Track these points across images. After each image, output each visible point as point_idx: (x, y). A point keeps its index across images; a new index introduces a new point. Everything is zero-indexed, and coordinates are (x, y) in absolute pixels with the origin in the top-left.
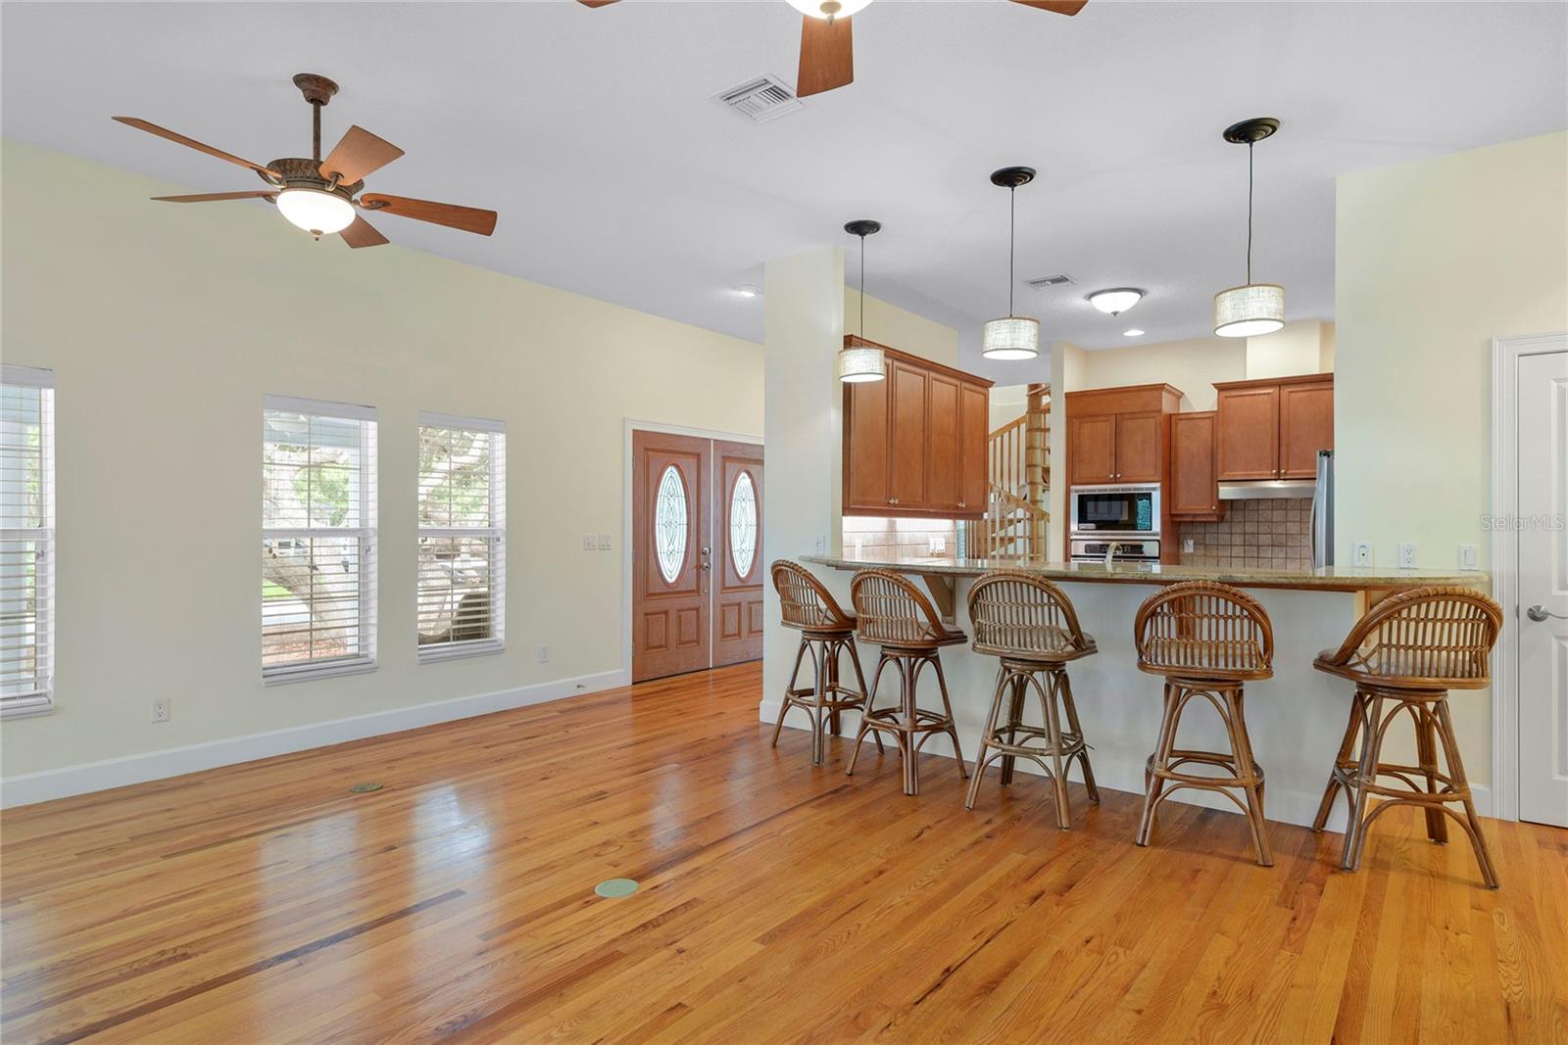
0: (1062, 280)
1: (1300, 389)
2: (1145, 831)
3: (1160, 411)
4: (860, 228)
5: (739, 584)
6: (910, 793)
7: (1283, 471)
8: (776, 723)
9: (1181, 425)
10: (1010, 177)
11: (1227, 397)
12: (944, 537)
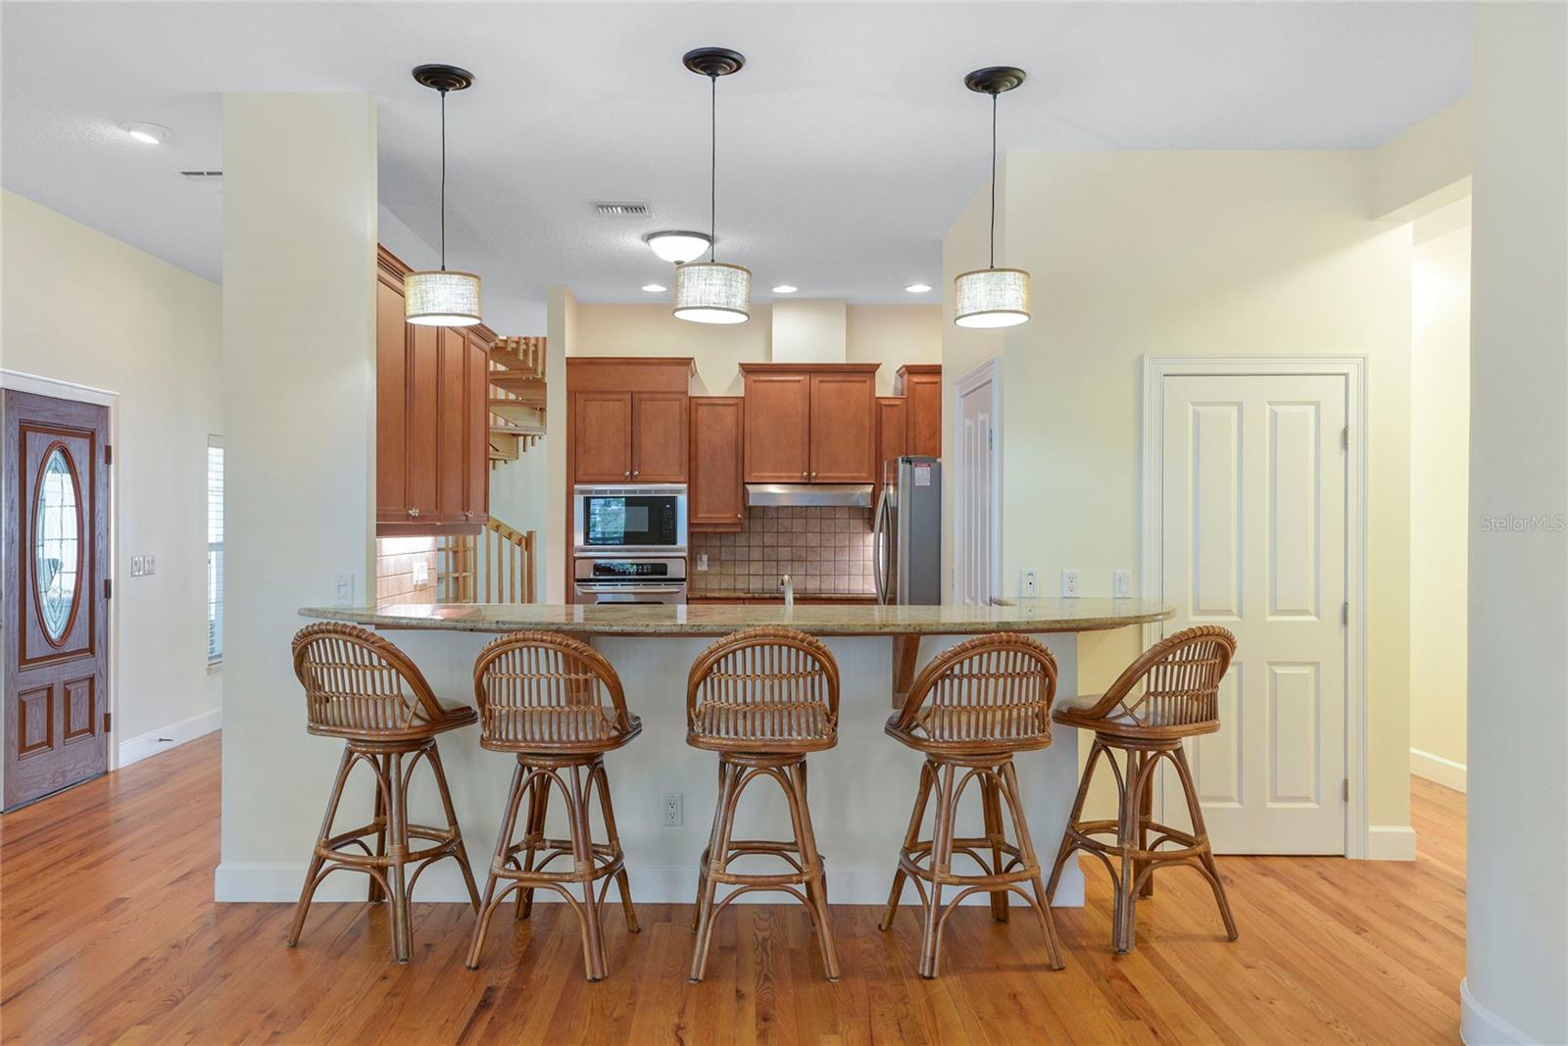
0: (639, 209)
1: (840, 379)
2: (933, 958)
3: (686, 393)
4: (441, 77)
5: (51, 651)
6: (598, 976)
7: (814, 474)
8: (297, 899)
9: (702, 413)
10: (710, 61)
11: (755, 381)
12: (427, 561)
